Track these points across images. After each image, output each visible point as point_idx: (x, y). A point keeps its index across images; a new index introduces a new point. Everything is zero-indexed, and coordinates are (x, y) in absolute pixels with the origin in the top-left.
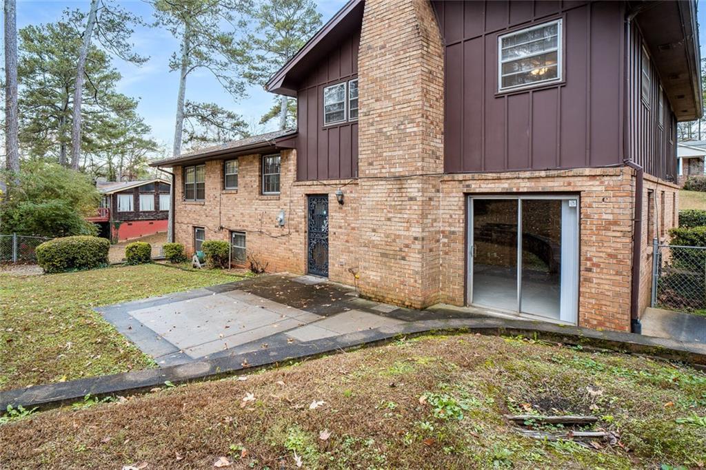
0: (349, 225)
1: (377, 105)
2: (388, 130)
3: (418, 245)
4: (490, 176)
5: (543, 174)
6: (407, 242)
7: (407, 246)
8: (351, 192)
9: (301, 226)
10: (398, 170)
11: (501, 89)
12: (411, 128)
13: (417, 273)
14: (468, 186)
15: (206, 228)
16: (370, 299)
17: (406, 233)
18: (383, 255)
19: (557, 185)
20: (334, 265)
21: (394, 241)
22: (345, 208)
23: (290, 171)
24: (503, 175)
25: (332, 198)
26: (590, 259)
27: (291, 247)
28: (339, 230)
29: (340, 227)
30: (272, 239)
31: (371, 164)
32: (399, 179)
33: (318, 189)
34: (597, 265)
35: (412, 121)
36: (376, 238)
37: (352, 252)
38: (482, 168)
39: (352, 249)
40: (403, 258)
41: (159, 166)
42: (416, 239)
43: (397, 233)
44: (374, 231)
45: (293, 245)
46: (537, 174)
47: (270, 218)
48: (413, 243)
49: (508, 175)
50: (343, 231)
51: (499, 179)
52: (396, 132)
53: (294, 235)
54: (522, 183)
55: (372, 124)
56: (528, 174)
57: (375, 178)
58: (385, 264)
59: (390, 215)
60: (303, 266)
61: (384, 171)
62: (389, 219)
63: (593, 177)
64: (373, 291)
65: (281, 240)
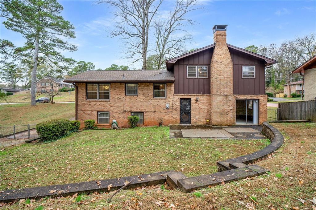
0: (200, 107)
1: (219, 77)
2: (223, 83)
3: (232, 111)
4: (242, 95)
5: (253, 95)
6: (228, 110)
7: (228, 111)
8: (201, 98)
9: (178, 108)
10: (226, 93)
11: (243, 77)
12: (230, 84)
13: (232, 117)
14: (237, 97)
15: (110, 112)
16: (217, 126)
17: (228, 108)
18: (221, 114)
20: (193, 119)
21: (225, 110)
22: (198, 102)
23: (172, 90)
24: (245, 95)
25: (193, 99)
26: (261, 111)
27: (172, 116)
28: (196, 109)
29: (196, 108)
30: (161, 114)
31: (217, 91)
32: (226, 95)
33: (186, 97)
34: (262, 112)
35: (230, 82)
36: (218, 110)
37: (201, 115)
39: (200, 114)
40: (228, 114)
41: (74, 82)
42: (231, 109)
43: (226, 108)
44: (218, 108)
45: (174, 115)
46: (252, 95)
47: (160, 106)
48: (230, 110)
49: (246, 95)
50: (197, 109)
51: (244, 96)
52: (225, 84)
53: (174, 111)
55: (218, 81)
56: (250, 95)
57: (219, 95)
58: (222, 116)
59: (223, 104)
60: (179, 122)
61: (221, 93)
62: (223, 105)
63: (262, 96)
64: (218, 124)
65: (166, 114)
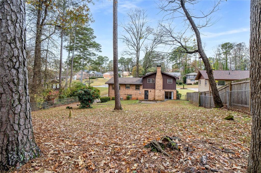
8: (152, 90)
9: (144, 94)
11: (168, 83)
14: (165, 91)
18: (158, 96)
19: (172, 91)
20: (149, 98)
22: (151, 92)
23: (142, 87)
25: (149, 91)
28: (150, 94)
30: (138, 95)
31: (157, 88)
33: (147, 90)
35: (162, 85)
37: (152, 96)
38: (166, 89)
44: (157, 94)
45: (142, 96)
47: (138, 93)
54: (169, 91)
55: (157, 85)
60: (144, 99)
62: (159, 93)
63: (174, 90)
64: (157, 100)
65: (140, 96)
